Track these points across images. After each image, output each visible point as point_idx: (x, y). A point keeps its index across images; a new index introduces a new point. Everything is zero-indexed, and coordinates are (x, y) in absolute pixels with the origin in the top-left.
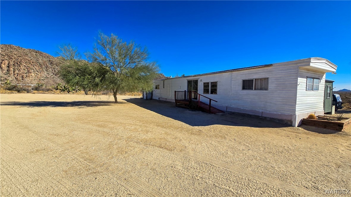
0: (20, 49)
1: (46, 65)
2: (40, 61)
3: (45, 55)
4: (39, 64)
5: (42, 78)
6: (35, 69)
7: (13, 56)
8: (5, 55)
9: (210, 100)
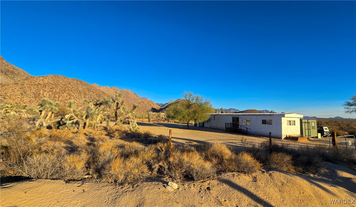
0: (65, 79)
1: (84, 92)
2: (80, 89)
3: (84, 83)
4: (78, 91)
5: (80, 104)
6: (75, 96)
7: (59, 85)
8: (53, 84)
9: (247, 128)
